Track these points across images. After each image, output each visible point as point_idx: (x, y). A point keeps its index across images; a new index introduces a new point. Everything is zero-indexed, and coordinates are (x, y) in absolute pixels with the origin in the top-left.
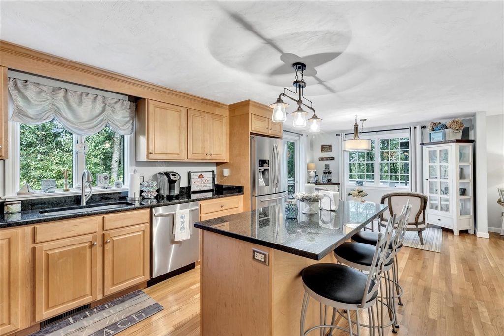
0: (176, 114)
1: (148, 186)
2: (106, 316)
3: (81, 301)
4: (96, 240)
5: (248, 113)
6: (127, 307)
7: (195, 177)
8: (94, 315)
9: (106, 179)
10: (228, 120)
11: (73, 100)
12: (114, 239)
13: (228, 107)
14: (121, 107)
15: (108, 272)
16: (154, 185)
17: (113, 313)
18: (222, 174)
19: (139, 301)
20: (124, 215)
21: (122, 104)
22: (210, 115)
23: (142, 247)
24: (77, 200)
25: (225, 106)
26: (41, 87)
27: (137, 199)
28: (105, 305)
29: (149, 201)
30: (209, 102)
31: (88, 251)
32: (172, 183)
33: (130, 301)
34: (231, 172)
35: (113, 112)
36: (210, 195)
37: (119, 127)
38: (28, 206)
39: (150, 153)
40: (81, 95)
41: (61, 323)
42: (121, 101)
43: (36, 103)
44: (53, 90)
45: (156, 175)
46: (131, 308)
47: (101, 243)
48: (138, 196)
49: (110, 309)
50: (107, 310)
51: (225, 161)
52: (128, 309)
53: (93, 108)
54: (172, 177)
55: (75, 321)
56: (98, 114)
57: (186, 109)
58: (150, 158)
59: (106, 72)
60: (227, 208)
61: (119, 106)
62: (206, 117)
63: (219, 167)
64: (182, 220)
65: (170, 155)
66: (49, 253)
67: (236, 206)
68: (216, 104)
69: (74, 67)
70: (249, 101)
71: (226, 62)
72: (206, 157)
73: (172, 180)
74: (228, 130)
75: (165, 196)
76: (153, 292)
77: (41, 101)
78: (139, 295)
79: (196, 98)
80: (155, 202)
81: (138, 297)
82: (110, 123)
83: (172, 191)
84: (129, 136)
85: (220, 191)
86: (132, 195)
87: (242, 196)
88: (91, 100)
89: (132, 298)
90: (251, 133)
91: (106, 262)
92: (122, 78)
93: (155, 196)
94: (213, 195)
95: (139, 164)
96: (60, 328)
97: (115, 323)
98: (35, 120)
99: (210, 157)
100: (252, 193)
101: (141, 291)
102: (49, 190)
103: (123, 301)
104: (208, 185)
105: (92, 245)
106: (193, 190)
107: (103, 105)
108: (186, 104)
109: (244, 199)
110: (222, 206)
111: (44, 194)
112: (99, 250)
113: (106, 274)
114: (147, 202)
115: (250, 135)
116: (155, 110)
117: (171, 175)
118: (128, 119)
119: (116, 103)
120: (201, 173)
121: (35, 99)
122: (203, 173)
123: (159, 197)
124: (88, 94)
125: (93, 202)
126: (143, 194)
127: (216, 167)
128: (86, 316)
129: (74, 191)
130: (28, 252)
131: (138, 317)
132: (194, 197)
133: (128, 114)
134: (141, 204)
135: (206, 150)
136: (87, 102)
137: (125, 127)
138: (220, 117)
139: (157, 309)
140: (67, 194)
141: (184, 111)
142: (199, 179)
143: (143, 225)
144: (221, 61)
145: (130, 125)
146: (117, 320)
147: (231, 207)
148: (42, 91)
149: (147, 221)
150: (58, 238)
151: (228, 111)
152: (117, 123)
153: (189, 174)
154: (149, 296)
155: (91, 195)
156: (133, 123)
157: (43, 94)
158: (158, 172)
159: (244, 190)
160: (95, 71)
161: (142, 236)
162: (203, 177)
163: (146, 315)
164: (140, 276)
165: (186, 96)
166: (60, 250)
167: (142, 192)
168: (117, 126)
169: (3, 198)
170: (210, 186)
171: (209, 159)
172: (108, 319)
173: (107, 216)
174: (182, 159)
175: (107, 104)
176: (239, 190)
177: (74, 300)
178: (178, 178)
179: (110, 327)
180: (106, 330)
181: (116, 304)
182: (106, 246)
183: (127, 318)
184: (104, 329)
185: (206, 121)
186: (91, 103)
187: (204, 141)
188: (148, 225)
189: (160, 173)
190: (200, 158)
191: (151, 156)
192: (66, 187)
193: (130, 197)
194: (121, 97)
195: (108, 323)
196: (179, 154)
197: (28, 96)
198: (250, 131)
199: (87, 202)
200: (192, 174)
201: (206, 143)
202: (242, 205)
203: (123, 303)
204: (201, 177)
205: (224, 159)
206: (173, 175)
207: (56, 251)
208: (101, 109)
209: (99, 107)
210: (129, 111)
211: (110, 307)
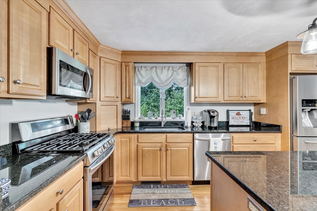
0: (214, 69)
1: (196, 119)
2: (166, 192)
3: (156, 178)
4: (162, 147)
5: (287, 54)
6: (177, 192)
7: (232, 114)
8: (161, 189)
9: (174, 113)
10: (265, 65)
11: (159, 71)
12: (172, 148)
13: (264, 54)
14: (182, 71)
15: (169, 167)
16: (200, 118)
17: (169, 192)
18: (259, 113)
19: (184, 192)
20: (177, 136)
21: (182, 69)
22: (245, 65)
23: (188, 158)
24: (160, 123)
25: (260, 54)
26: (146, 68)
27: (189, 127)
28: (168, 186)
29: (197, 129)
30: (244, 54)
31: (159, 152)
32: (212, 117)
33: (179, 189)
34: (269, 111)
35: (177, 74)
36: (248, 129)
37: (180, 83)
38: (143, 124)
39: (196, 98)
40: (162, 68)
41: (148, 185)
42: (181, 67)
43: (145, 76)
44: (151, 69)
45: (202, 112)
46: (179, 194)
47: (165, 150)
48: (189, 125)
49: (169, 189)
50: (167, 189)
51: (262, 102)
52: (176, 194)
53: (168, 74)
54: (212, 114)
55: (154, 187)
56: (170, 77)
57: (223, 63)
58: (196, 101)
59: (170, 52)
60: (260, 142)
61: (181, 70)
62: (241, 67)
63: (256, 107)
64: (215, 146)
65: (210, 98)
66: (143, 149)
67: (272, 142)
68: (251, 54)
69: (156, 54)
70: (287, 42)
71: (247, 13)
72: (241, 99)
73: (212, 116)
74: (265, 74)
75: (207, 127)
76: (194, 189)
77: (147, 75)
78: (185, 187)
79: (230, 54)
80: (200, 130)
81: (184, 189)
82: (176, 81)
83: (212, 123)
84: (186, 87)
85: (257, 127)
86: (186, 123)
87: (280, 134)
88: (167, 70)
89: (181, 187)
90: (291, 74)
91: (168, 161)
92: (179, 54)
93: (201, 125)
94: (250, 130)
95: (191, 104)
96: (147, 188)
97: (168, 199)
98: (144, 84)
99: (244, 99)
100: (292, 133)
101: (187, 185)
102: (150, 118)
103: (176, 187)
104: (245, 121)
105: (161, 150)
106: (230, 124)
107: (172, 72)
108: (223, 60)
109: (283, 138)
110: (255, 141)
111: (148, 119)
112: (164, 153)
113: (167, 168)
114: (196, 129)
115: (289, 76)
116: (199, 69)
117: (211, 112)
118: (186, 77)
119: (179, 69)
120: (238, 111)
121: (145, 74)
122: (240, 112)
123: (203, 127)
124: (165, 67)
125: (167, 126)
126: (194, 124)
127: (253, 107)
128: (158, 188)
129: (159, 119)
130: (136, 146)
131: (180, 202)
132: (231, 129)
133: (185, 75)
134: (192, 130)
135: (241, 93)
136: (165, 71)
137: (183, 83)
138: (256, 64)
139: (192, 203)
140: (156, 120)
141: (221, 66)
142: (237, 116)
143: (188, 144)
144: (240, 14)
145: (186, 81)
146: (169, 198)
147: (266, 143)
148: (147, 70)
149: (190, 142)
150: (146, 142)
151: (265, 57)
152: (179, 81)
153: (228, 111)
154: (190, 191)
155: (166, 121)
156: (188, 79)
157: (147, 71)
158: (203, 110)
159: (283, 129)
160: (166, 53)
161: (188, 151)
162: (241, 115)
163: (185, 203)
164: (186, 176)
165: (222, 54)
166: (147, 149)
167: (192, 122)
168: (179, 82)
169: (134, 120)
170: (247, 122)
171: (244, 100)
172: (166, 195)
173: (169, 135)
174: (219, 101)
175: (174, 70)
176: (275, 128)
177: (153, 176)
178: (216, 114)
179: (165, 200)
180: (163, 200)
181: (172, 188)
182: (167, 152)
183: (174, 199)
184: (162, 199)
185: (241, 70)
186: (166, 72)
187: (239, 86)
188: (191, 144)
189: (205, 111)
190: (235, 99)
191: (197, 100)
192: (156, 116)
193: (186, 125)
194: (181, 65)
195: (165, 197)
196: (217, 97)
197: (142, 73)
198: (290, 71)
199: (164, 125)
200: (230, 111)
201: (241, 87)
202: (280, 142)
203: (176, 189)
204: (238, 114)
205: (260, 99)
206: (212, 112)
207: (146, 149)
208: (171, 74)
209: (170, 73)
210: (186, 72)
211: (169, 188)
